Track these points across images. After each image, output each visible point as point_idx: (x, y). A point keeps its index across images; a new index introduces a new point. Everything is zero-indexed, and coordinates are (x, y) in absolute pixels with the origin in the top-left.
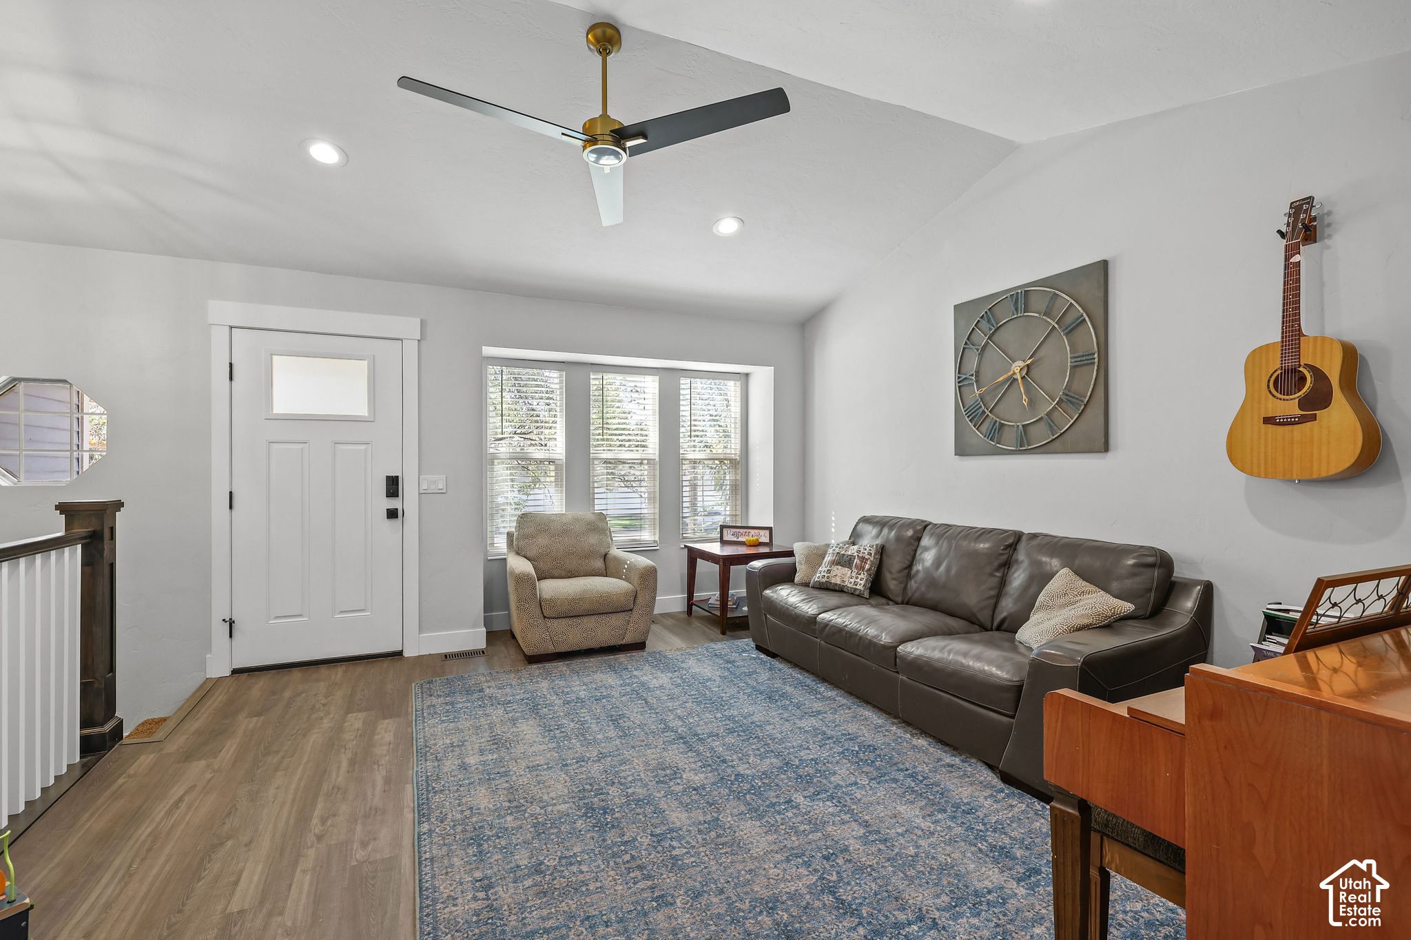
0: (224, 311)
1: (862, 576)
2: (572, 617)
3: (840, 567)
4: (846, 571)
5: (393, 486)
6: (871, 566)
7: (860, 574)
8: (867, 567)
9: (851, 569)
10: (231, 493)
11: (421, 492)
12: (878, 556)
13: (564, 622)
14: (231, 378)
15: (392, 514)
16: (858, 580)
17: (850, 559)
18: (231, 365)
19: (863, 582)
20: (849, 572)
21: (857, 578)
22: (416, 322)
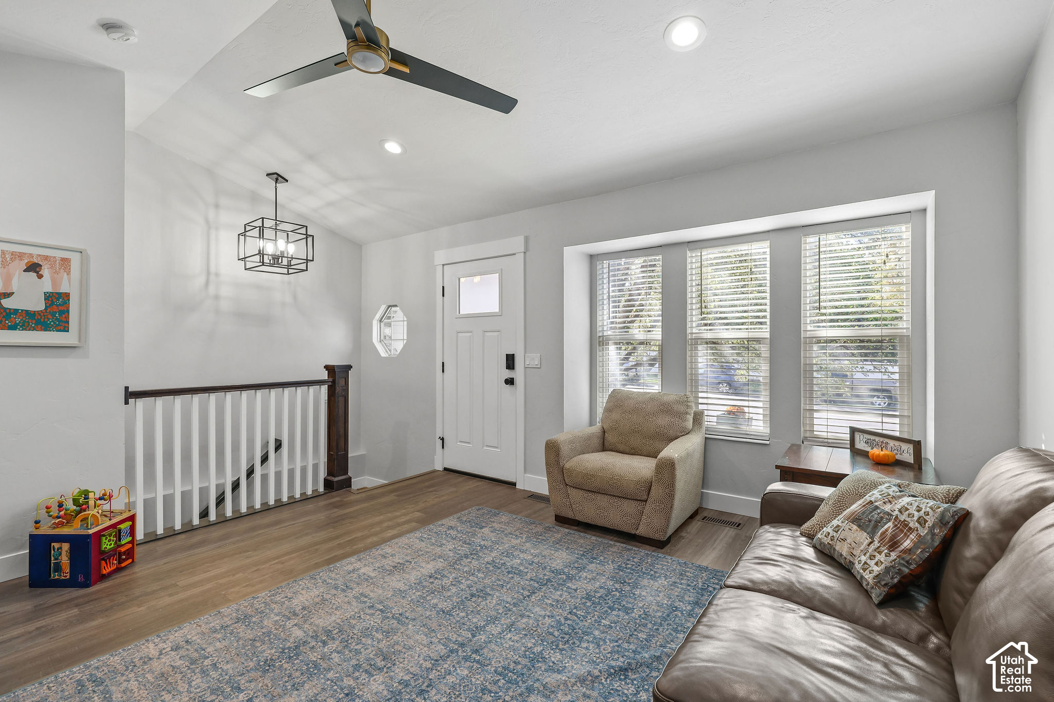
0: (441, 257)
1: (882, 557)
2: (589, 491)
3: (855, 527)
4: (863, 537)
5: (510, 361)
6: (916, 545)
7: (880, 553)
8: (907, 544)
9: (872, 538)
10: (443, 363)
11: (526, 366)
12: (940, 533)
13: (581, 493)
14: (443, 295)
15: (510, 382)
16: (872, 563)
17: (882, 518)
18: (443, 287)
19: (877, 569)
20: (867, 542)
21: (872, 557)
22: (521, 239)
